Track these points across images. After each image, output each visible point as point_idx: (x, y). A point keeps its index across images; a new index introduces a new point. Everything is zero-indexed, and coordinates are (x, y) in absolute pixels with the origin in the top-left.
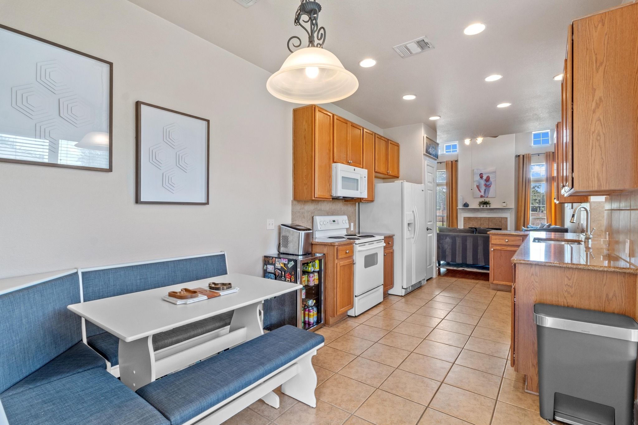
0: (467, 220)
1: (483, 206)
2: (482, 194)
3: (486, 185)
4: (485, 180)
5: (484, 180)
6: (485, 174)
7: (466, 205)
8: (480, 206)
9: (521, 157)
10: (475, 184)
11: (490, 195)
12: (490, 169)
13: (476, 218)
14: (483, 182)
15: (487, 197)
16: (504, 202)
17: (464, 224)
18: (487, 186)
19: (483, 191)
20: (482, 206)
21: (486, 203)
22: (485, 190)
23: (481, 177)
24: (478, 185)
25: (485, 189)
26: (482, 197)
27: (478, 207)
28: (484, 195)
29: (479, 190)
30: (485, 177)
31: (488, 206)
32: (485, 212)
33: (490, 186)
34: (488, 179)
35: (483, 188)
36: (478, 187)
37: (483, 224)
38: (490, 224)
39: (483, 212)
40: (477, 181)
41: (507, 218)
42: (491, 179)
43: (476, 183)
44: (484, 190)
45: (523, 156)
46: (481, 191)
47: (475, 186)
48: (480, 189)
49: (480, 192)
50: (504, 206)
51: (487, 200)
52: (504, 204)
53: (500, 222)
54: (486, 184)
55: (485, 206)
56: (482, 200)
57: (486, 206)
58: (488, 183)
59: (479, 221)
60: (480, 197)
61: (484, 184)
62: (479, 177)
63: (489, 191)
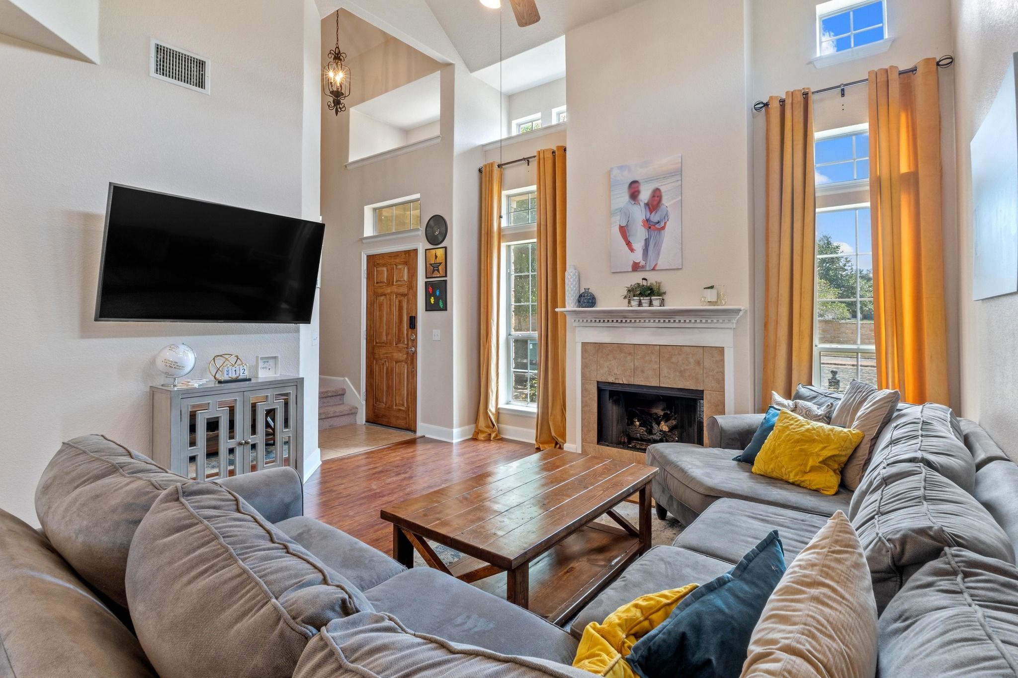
0: (591, 350)
1: (640, 304)
2: (638, 256)
3: (649, 225)
4: (647, 205)
5: (642, 204)
6: (649, 180)
7: (587, 299)
8: (629, 302)
9: (775, 106)
10: (618, 221)
11: (662, 264)
12: (665, 161)
13: (620, 347)
14: (639, 214)
15: (654, 269)
16: (712, 287)
17: (582, 369)
18: (654, 227)
19: (638, 246)
20: (634, 303)
21: (648, 292)
22: (647, 242)
23: (634, 195)
24: (624, 224)
25: (646, 239)
26: (636, 267)
27: (623, 306)
28: (643, 263)
29: (629, 244)
30: (645, 195)
31: (656, 302)
32: (646, 325)
33: (663, 228)
34: (654, 203)
35: (639, 235)
36: (624, 231)
37: (643, 371)
38: (665, 372)
39: (641, 325)
40: (621, 210)
41: (721, 350)
42: (666, 202)
43: (618, 217)
44: (643, 243)
45: (782, 102)
46: (635, 246)
47: (616, 230)
48: (631, 239)
49: (632, 250)
50: (714, 303)
51: (653, 278)
52: (711, 295)
53: (698, 363)
54: (648, 220)
55: (645, 301)
56: (636, 279)
57: (651, 304)
58: (655, 217)
59: (629, 358)
60: (630, 269)
61: (643, 221)
62: (625, 197)
63: (658, 245)
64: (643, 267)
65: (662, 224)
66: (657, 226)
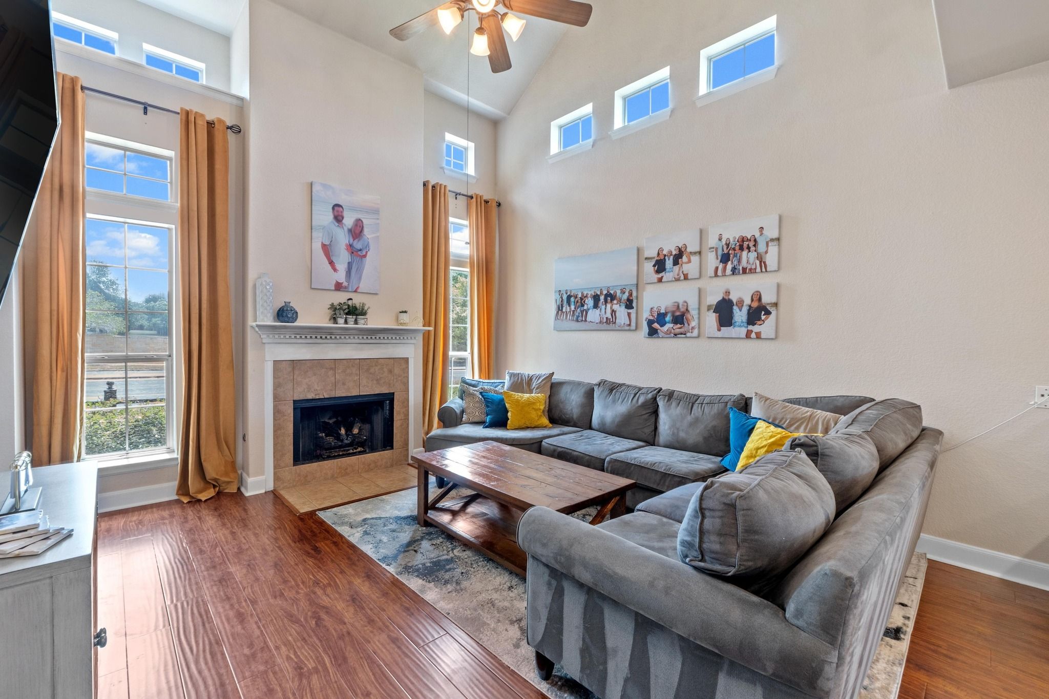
0: (284, 368)
1: (346, 322)
2: (341, 276)
3: (352, 250)
4: (350, 231)
5: (346, 229)
7: (285, 314)
8: (334, 319)
9: (430, 188)
11: (363, 287)
13: (319, 363)
14: (342, 238)
15: (356, 291)
16: (405, 312)
17: (276, 390)
18: (357, 254)
19: (342, 267)
20: (340, 321)
21: (354, 311)
22: (350, 265)
23: (338, 219)
24: (327, 243)
25: (349, 263)
26: (339, 287)
27: (328, 323)
28: (345, 284)
29: (331, 263)
30: (349, 221)
31: (361, 320)
32: (349, 341)
33: (365, 256)
34: (357, 231)
35: (343, 258)
36: (327, 250)
37: (344, 384)
38: (364, 382)
39: (345, 341)
41: (406, 360)
43: (321, 235)
44: (346, 265)
45: (434, 188)
46: (338, 266)
47: (317, 246)
48: (334, 259)
49: (335, 270)
51: (357, 300)
52: (403, 318)
53: (390, 371)
54: (351, 245)
55: (351, 319)
56: (340, 298)
57: (356, 322)
58: (358, 245)
59: (331, 373)
60: (333, 288)
61: (347, 245)
62: (330, 217)
63: (360, 270)
64: (346, 287)
65: (364, 253)
66: (359, 253)
